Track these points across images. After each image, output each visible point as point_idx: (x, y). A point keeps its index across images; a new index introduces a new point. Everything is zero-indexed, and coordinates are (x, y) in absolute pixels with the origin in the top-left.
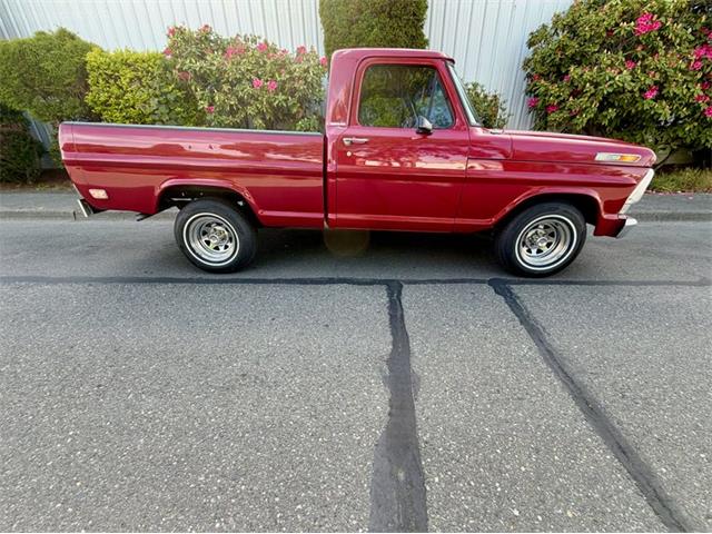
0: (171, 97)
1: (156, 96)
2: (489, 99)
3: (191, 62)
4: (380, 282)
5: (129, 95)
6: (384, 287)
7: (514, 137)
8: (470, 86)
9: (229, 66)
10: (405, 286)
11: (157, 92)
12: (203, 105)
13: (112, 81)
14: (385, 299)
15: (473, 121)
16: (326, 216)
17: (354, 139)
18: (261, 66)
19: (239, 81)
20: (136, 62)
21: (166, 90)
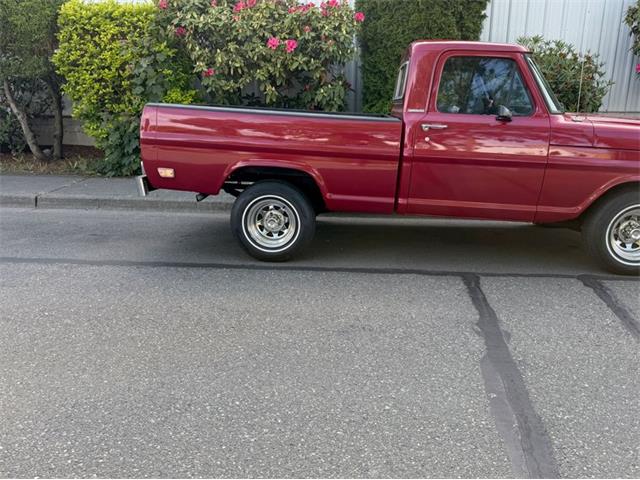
0: (160, 58)
1: (141, 56)
2: (582, 60)
3: (192, 17)
4: (453, 274)
5: (107, 54)
6: (459, 278)
7: (596, 125)
8: (553, 45)
9: (240, 22)
10: (482, 278)
11: (145, 52)
12: (201, 66)
13: (88, 37)
14: (462, 286)
15: (553, 108)
16: (396, 200)
17: (433, 126)
18: (276, 20)
19: (248, 39)
20: (123, 14)
21: (157, 49)
